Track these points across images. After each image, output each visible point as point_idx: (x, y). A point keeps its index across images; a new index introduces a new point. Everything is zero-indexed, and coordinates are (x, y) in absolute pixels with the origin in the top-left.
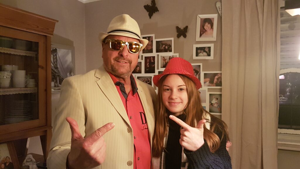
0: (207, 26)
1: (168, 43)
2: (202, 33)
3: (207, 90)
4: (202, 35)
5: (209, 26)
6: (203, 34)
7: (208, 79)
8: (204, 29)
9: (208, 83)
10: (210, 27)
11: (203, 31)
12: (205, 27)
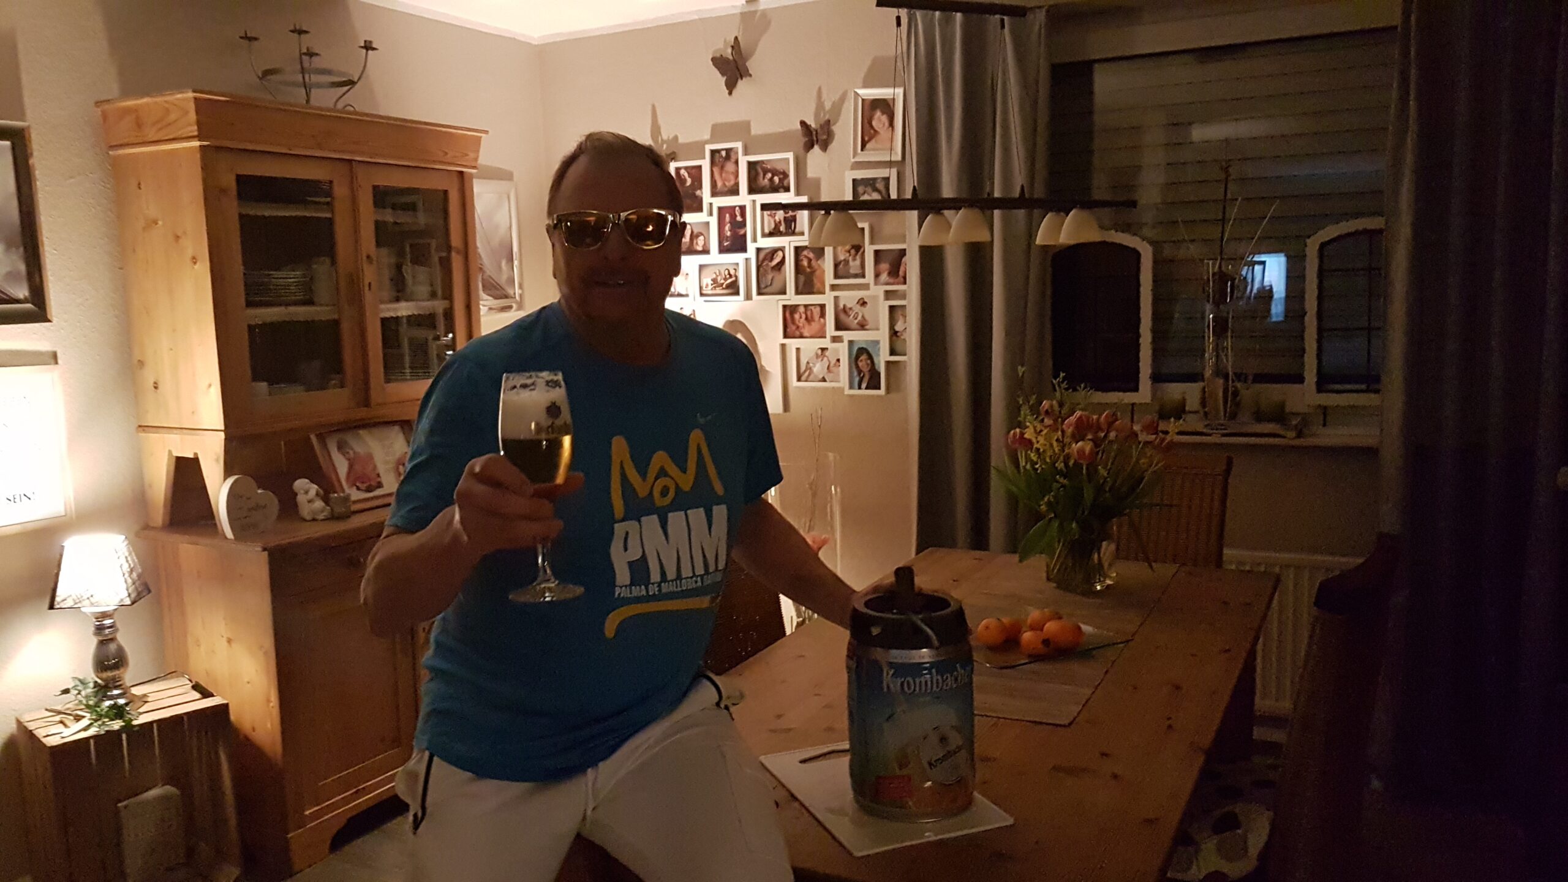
0: (879, 120)
1: (780, 167)
2: (866, 139)
3: (882, 296)
4: (868, 146)
5: (884, 119)
6: (870, 140)
7: (885, 267)
8: (872, 127)
9: (884, 277)
10: (887, 124)
11: (868, 135)
12: (874, 123)
